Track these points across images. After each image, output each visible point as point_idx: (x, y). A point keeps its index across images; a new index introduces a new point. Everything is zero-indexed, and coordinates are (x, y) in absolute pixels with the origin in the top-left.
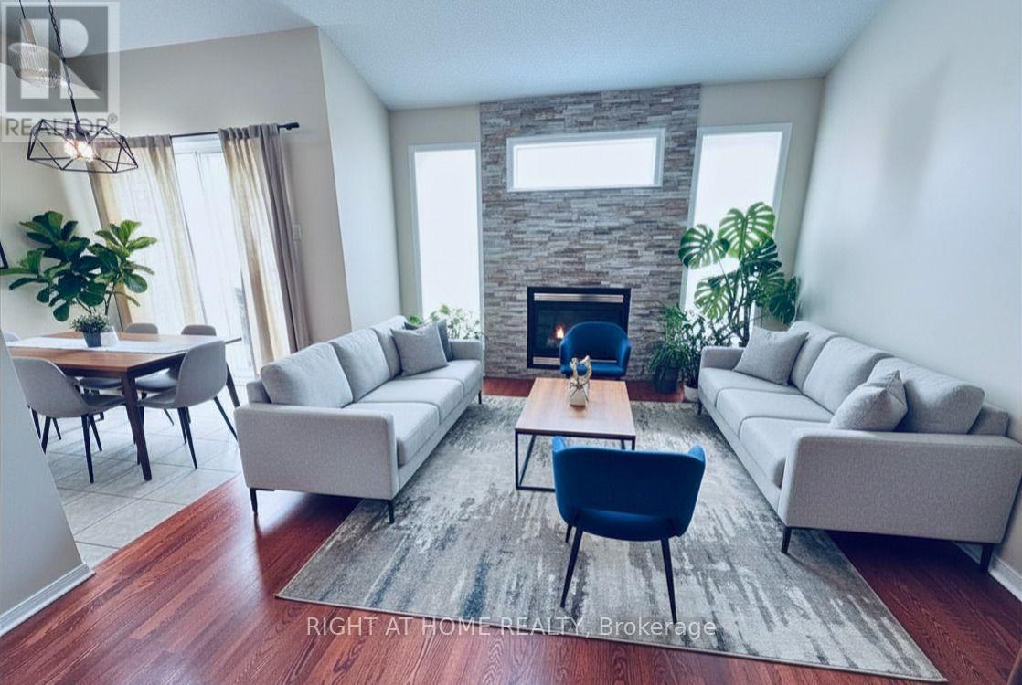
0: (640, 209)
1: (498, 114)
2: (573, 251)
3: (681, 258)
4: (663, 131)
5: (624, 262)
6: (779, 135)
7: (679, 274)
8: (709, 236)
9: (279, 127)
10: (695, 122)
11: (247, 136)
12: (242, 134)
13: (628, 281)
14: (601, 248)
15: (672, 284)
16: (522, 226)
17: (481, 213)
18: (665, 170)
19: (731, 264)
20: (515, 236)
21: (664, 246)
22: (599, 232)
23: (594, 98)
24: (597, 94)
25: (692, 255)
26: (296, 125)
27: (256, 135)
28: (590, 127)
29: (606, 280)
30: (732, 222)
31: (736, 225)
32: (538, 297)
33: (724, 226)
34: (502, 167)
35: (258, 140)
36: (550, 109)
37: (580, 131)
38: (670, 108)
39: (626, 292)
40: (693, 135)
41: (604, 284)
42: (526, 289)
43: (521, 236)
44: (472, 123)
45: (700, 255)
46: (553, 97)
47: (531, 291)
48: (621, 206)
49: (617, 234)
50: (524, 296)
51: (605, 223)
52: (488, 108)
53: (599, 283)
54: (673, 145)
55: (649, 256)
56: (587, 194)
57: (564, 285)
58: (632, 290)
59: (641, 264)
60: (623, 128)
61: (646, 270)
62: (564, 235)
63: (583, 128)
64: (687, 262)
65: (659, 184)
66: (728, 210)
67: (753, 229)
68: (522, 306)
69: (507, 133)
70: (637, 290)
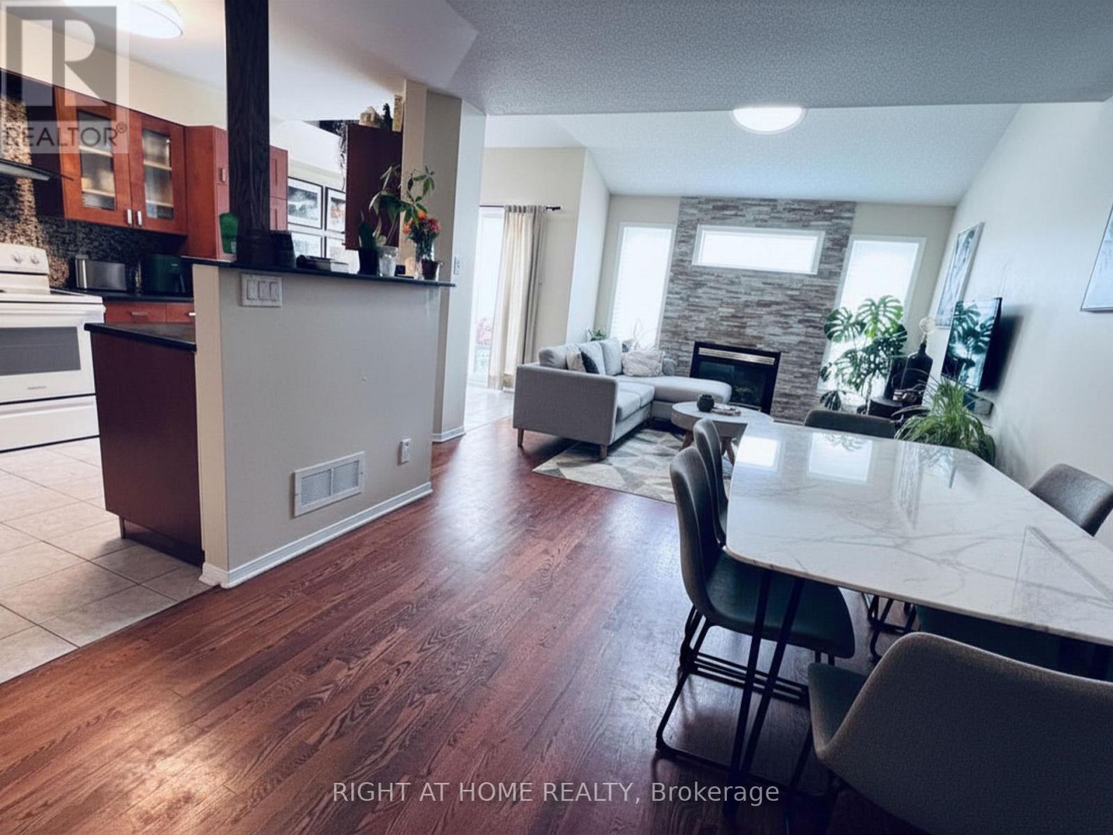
0: (797, 289)
1: (693, 206)
2: (737, 317)
3: (826, 332)
4: (823, 233)
5: (778, 330)
6: (916, 246)
7: (824, 345)
8: (850, 317)
9: (547, 208)
10: (849, 229)
11: (525, 211)
12: (522, 210)
13: (780, 347)
14: (760, 316)
15: (817, 353)
16: (700, 291)
17: (668, 278)
18: (821, 262)
19: (864, 341)
20: (691, 299)
21: (813, 321)
22: (761, 304)
23: (772, 203)
24: (775, 200)
25: (834, 332)
26: (559, 208)
27: (531, 212)
28: (764, 224)
29: (761, 344)
30: (868, 308)
31: (870, 309)
32: (703, 351)
33: (861, 311)
34: (690, 247)
35: (532, 215)
36: (736, 208)
37: (757, 226)
38: (831, 217)
39: (776, 356)
40: (847, 238)
41: (759, 346)
42: (693, 343)
43: (697, 300)
44: (673, 212)
45: (842, 331)
46: (739, 199)
47: (698, 345)
48: (780, 286)
49: (774, 308)
50: (691, 349)
51: (767, 298)
52: (688, 201)
53: (755, 346)
54: (829, 244)
55: (799, 328)
56: (756, 274)
57: (726, 344)
58: (782, 354)
59: (792, 334)
60: (792, 227)
61: (794, 339)
62: (733, 303)
63: (759, 223)
64: (830, 337)
65: (815, 273)
66: (864, 298)
67: (884, 315)
68: (688, 357)
69: (699, 221)
70: (786, 354)
